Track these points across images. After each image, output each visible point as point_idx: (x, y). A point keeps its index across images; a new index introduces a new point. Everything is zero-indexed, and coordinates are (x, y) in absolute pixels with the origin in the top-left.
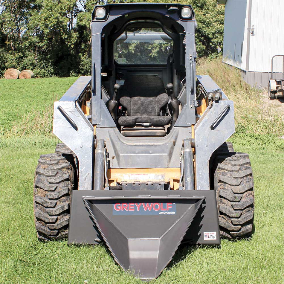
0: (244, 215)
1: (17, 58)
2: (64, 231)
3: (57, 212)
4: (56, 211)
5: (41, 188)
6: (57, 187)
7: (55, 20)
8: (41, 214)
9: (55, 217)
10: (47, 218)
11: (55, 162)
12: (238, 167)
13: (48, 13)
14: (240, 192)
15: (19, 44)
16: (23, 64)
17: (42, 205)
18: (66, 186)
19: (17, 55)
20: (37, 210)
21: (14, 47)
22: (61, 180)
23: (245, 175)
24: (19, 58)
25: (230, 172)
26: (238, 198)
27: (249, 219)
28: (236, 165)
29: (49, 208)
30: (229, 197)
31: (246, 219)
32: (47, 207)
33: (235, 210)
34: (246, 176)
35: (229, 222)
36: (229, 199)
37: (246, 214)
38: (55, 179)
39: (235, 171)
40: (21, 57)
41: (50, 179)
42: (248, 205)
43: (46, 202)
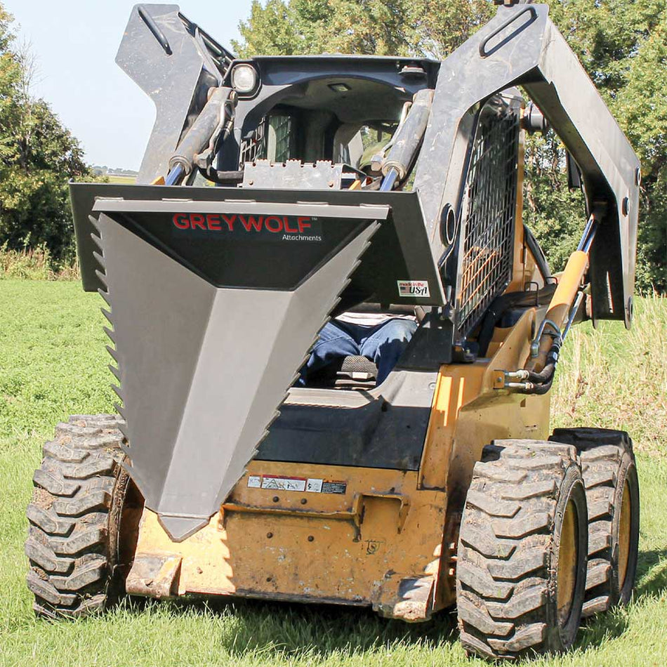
0: (519, 595)
1: (541, 233)
2: (90, 598)
3: (72, 548)
4: (71, 545)
5: (43, 488)
6: (80, 487)
7: (660, 122)
8: (37, 550)
9: (69, 561)
10: (49, 561)
11: (92, 430)
12: (521, 474)
13: (640, 100)
14: (512, 535)
15: (550, 193)
16: (558, 254)
17: (40, 527)
18: (103, 489)
19: (542, 225)
20: (31, 540)
21: (536, 201)
22: (92, 472)
23: (531, 494)
24: (549, 234)
25: (498, 485)
26: (505, 549)
27: (532, 608)
28: (518, 468)
29: (56, 538)
30: (482, 544)
31: (524, 607)
32: (51, 534)
33: (496, 579)
34: (537, 496)
35: (483, 612)
36: (481, 550)
37: (525, 595)
38: (77, 470)
39: (509, 481)
40: (554, 232)
41: (68, 467)
42: (528, 569)
43: (49, 521)
